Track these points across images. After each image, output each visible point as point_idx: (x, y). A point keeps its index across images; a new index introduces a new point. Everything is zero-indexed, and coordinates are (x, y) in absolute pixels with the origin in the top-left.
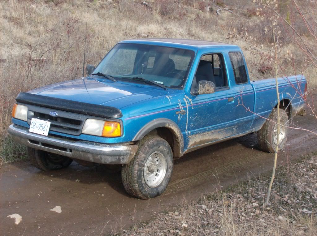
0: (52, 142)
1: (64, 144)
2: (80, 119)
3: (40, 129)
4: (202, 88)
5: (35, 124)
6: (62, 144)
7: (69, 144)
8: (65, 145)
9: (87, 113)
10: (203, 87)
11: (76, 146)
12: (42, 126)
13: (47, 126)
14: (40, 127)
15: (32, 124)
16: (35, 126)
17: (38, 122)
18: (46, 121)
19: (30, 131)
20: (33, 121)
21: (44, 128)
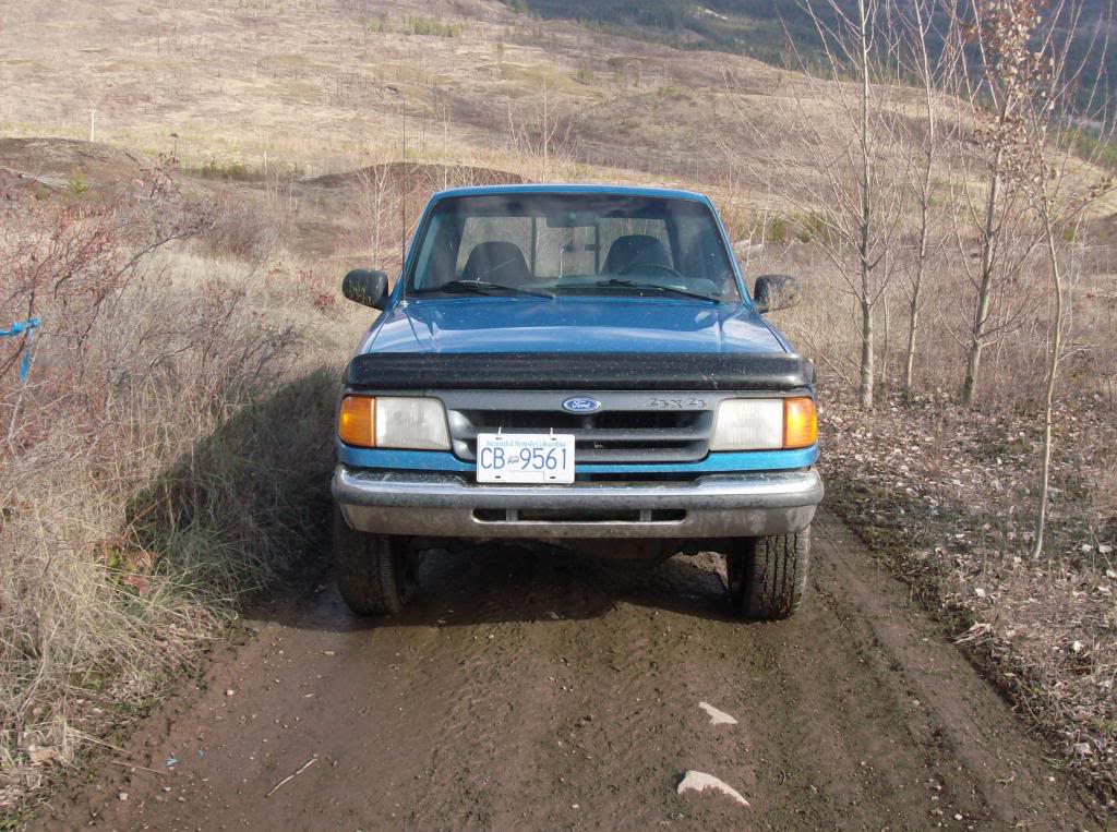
0: (606, 500)
1: (660, 497)
2: (696, 408)
3: (530, 465)
4: (777, 294)
5: (499, 453)
6: (656, 500)
7: (682, 493)
8: (666, 499)
9: (719, 382)
10: (780, 291)
11: (712, 496)
12: (537, 452)
13: (564, 450)
14: (529, 459)
15: (486, 452)
16: (501, 457)
17: (512, 445)
18: (552, 435)
19: (481, 478)
20: (488, 443)
21: (549, 458)
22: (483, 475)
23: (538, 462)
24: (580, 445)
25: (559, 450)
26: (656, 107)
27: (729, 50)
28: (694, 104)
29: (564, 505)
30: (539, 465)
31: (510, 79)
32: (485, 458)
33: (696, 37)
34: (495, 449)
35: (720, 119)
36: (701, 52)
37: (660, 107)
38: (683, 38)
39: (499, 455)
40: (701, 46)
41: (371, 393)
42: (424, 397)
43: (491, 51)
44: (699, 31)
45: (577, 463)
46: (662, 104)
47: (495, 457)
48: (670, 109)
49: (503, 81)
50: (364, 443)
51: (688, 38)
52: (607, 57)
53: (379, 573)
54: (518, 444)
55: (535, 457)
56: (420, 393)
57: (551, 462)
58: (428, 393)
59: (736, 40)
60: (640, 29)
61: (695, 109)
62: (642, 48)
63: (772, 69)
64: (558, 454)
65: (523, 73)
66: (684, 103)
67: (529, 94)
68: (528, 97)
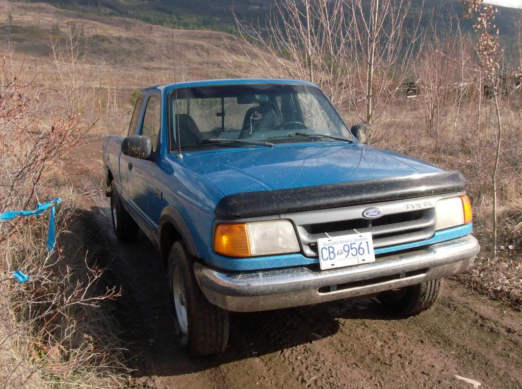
3: (350, 255)
5: (331, 250)
12: (353, 246)
13: (367, 242)
14: (349, 251)
15: (324, 250)
16: (333, 252)
17: (338, 243)
18: (359, 234)
19: (322, 267)
20: (324, 244)
21: (359, 248)
22: (324, 265)
23: (354, 251)
24: (375, 237)
25: (364, 242)
26: (93, 45)
27: (125, 16)
28: (111, 43)
29: (372, 276)
30: (355, 254)
31: (18, 33)
32: (324, 254)
33: (108, 10)
34: (329, 247)
35: (124, 49)
36: (112, 18)
37: (94, 45)
38: (103, 11)
39: (332, 252)
40: (111, 14)
41: (243, 220)
42: (280, 219)
43: (5, 19)
44: (110, 7)
45: (375, 248)
46: (96, 43)
47: (330, 253)
48: (100, 46)
49: (14, 34)
50: (244, 255)
51: (105, 11)
52: (66, 21)
53: (223, 332)
54: (341, 242)
55: (352, 249)
56: (276, 217)
57: (361, 250)
58: (283, 216)
59: (128, 11)
60: (81, 7)
61: (112, 45)
62: (83, 16)
63: (147, 25)
64: (364, 246)
65: (23, 30)
66: (106, 42)
67: (28, 40)
68: (27, 42)
